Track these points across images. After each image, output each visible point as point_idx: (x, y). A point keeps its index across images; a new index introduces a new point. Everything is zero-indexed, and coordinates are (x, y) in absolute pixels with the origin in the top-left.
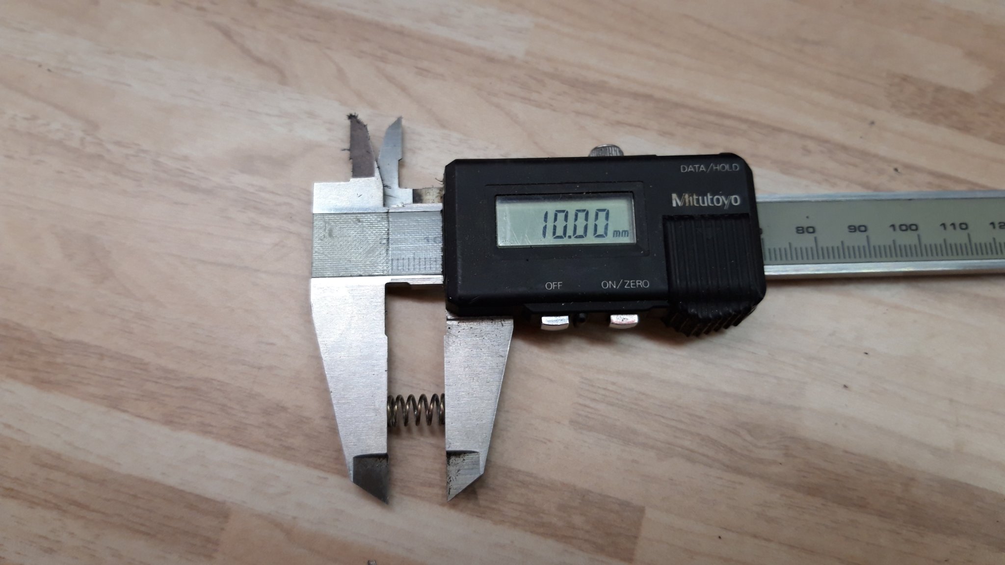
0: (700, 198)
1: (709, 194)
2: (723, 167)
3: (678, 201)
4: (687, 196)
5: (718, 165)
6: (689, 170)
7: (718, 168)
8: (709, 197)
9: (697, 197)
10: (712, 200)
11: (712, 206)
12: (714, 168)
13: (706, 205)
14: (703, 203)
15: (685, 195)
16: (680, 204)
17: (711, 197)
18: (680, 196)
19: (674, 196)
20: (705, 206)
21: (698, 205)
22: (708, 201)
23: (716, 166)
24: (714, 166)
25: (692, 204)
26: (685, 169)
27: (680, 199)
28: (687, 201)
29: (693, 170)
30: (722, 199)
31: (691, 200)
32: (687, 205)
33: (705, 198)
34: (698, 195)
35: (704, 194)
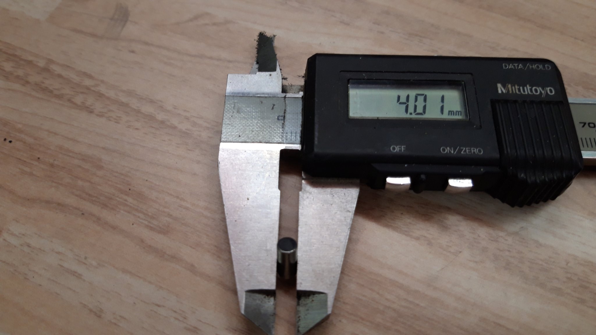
0: (521, 88)
1: (528, 86)
2: (538, 67)
3: (503, 89)
4: (510, 86)
5: (533, 65)
6: (510, 67)
7: (534, 67)
8: (529, 88)
9: (518, 87)
10: (531, 90)
11: (531, 95)
12: (531, 67)
13: (526, 93)
14: (524, 91)
15: (508, 85)
16: (504, 91)
17: (530, 88)
18: (504, 86)
19: (499, 86)
20: (525, 95)
21: (519, 93)
22: (527, 90)
23: (532, 65)
24: (530, 65)
25: (514, 92)
26: (507, 67)
27: (504, 88)
28: (510, 89)
29: (513, 67)
30: (539, 89)
31: (514, 89)
32: (511, 92)
33: (525, 88)
34: (519, 85)
35: (524, 86)
